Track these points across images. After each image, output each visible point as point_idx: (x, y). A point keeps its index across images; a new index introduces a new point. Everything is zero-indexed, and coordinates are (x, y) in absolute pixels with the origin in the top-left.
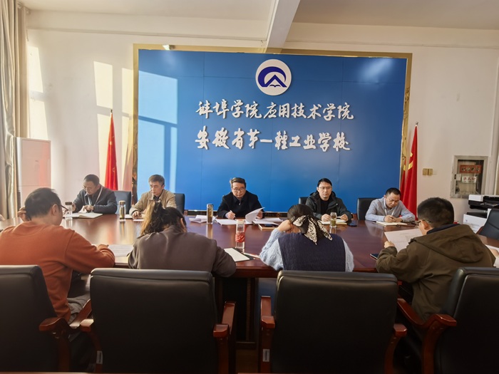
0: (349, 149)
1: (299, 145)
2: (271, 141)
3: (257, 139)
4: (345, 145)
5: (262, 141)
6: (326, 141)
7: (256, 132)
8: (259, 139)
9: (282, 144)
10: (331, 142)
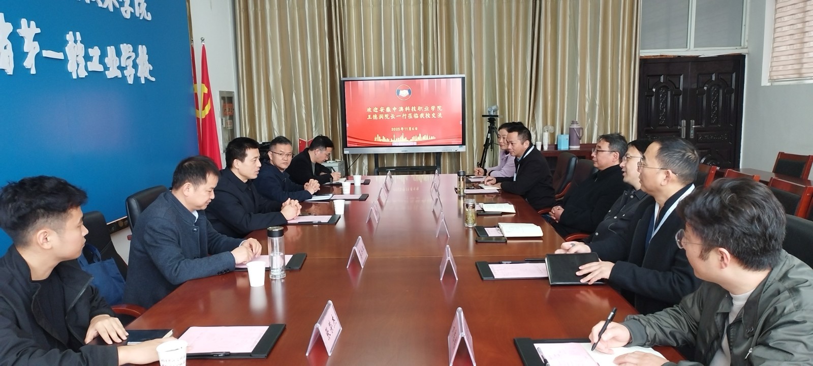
0: (153, 79)
1: (100, 68)
2: (60, 56)
3: (38, 50)
4: (151, 72)
5: (46, 53)
6: (130, 62)
7: (34, 30)
8: (42, 48)
9: (78, 65)
10: (135, 66)
